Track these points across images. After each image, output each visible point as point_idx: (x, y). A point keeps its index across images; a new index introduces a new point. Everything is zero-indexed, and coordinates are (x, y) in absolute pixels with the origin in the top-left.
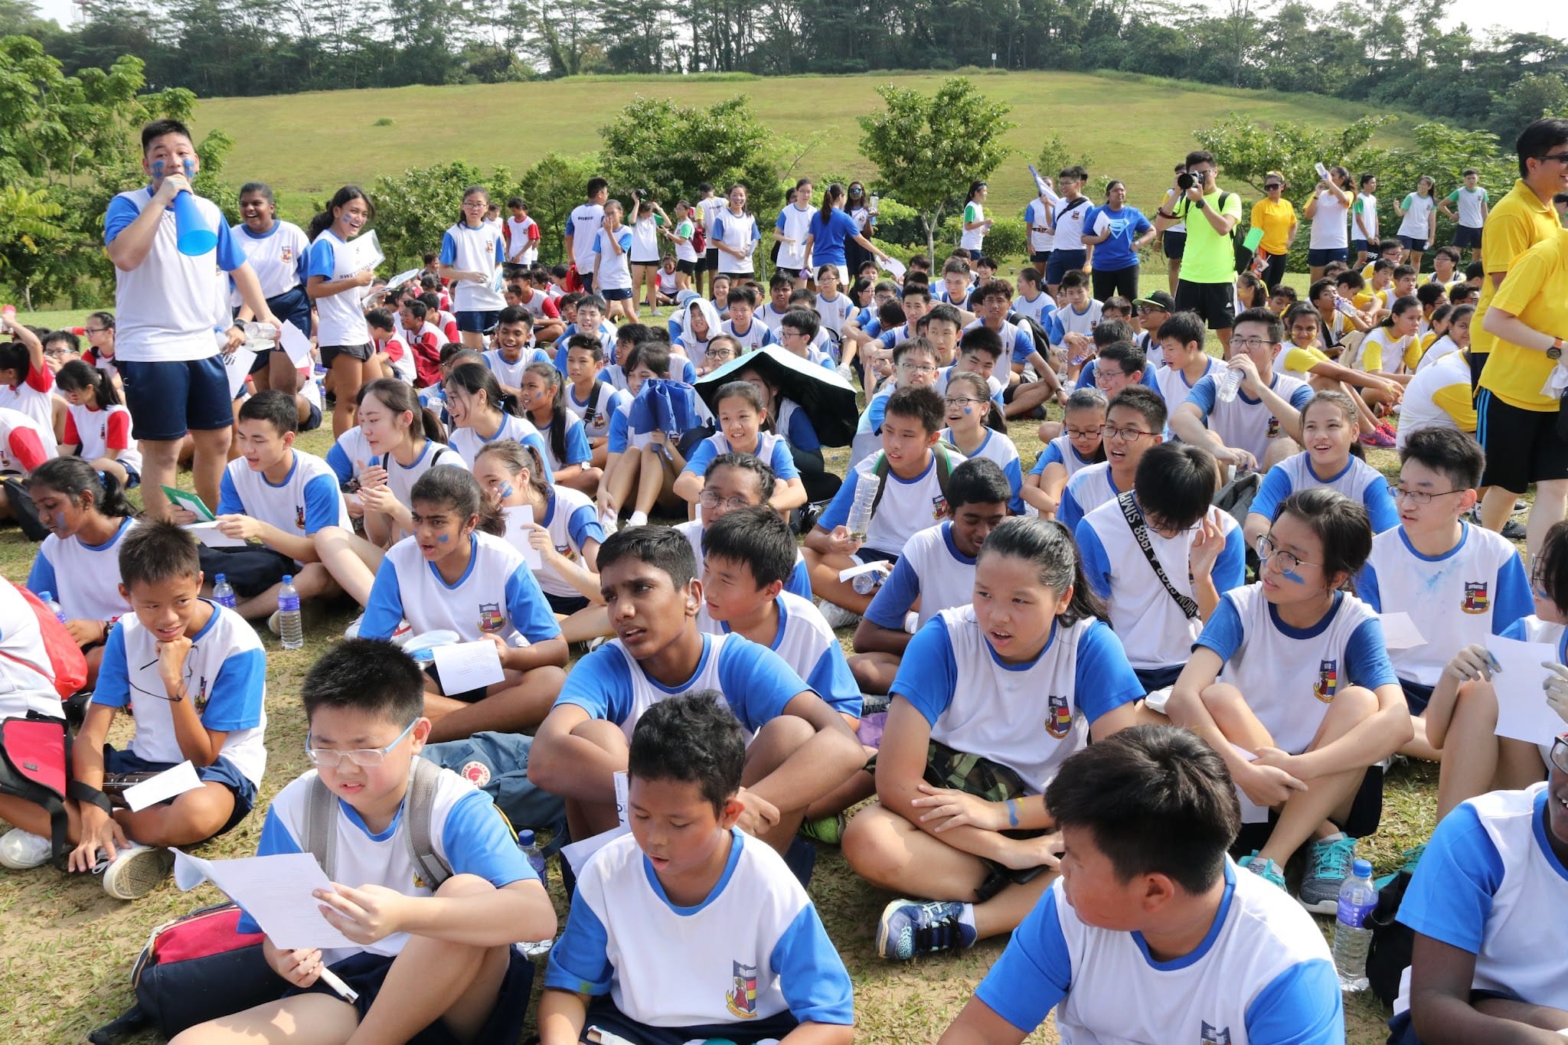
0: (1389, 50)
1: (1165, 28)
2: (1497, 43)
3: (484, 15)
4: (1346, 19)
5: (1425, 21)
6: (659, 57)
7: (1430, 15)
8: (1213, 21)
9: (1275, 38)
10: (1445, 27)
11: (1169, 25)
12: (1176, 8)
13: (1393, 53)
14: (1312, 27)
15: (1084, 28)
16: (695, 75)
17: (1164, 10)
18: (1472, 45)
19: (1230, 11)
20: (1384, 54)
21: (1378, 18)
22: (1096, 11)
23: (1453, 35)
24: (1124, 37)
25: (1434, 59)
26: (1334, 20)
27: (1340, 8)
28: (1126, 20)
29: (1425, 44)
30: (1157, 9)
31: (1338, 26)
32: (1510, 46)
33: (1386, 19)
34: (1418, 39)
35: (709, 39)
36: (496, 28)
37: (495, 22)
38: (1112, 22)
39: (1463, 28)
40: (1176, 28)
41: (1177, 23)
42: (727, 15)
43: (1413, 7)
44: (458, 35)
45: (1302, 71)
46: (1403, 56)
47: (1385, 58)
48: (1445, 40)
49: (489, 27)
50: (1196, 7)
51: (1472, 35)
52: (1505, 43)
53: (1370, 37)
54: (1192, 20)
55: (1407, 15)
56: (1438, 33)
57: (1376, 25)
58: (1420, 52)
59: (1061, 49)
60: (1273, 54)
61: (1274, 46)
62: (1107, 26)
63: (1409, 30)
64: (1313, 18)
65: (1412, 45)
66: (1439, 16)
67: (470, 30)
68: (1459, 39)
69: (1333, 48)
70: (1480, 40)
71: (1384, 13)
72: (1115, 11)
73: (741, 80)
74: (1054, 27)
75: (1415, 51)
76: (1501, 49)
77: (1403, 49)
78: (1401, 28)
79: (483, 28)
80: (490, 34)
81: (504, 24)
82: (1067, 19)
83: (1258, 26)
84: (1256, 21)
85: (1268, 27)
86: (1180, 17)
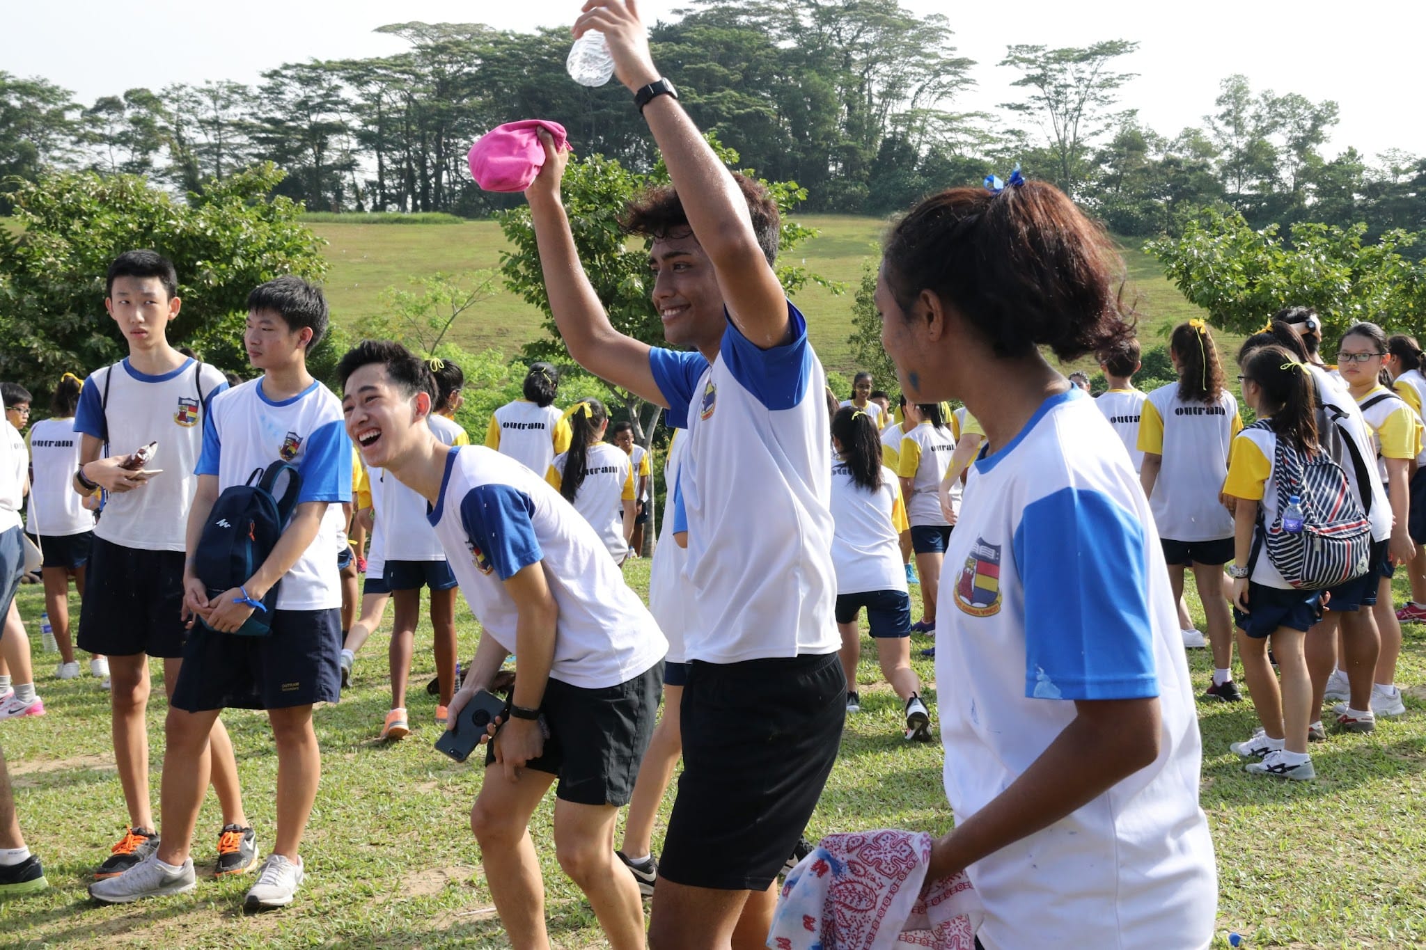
0: (1256, 182)
1: (973, 160)
2: (1396, 171)
3: (98, 131)
4: (1195, 149)
5: (1300, 146)
6: (339, 196)
7: (1306, 140)
8: (1035, 150)
9: (1110, 171)
10: (1327, 152)
11: (978, 156)
12: (985, 136)
13: (1263, 185)
14: (1154, 156)
15: (873, 162)
16: (377, 215)
17: (970, 139)
18: (1365, 175)
19: (1055, 139)
20: (1251, 188)
21: (1241, 143)
22: (885, 141)
23: (1339, 162)
24: (922, 172)
25: (1317, 194)
26: (1180, 150)
27: (1187, 136)
28: (924, 151)
29: (1304, 175)
30: (961, 137)
31: (1184, 155)
32: (1414, 174)
33: (1250, 145)
34: (1294, 169)
35: (400, 172)
36: (115, 149)
37: (113, 141)
38: (908, 154)
39: (1352, 154)
40: (987, 159)
41: (988, 153)
42: (423, 143)
43: (1285, 130)
44: (56, 153)
45: (1147, 211)
46: (1276, 189)
47: (1253, 192)
48: (1330, 168)
49: (105, 147)
50: (1012, 132)
51: (1365, 162)
52: (1407, 172)
53: (1231, 169)
54: (1008, 149)
55: (1278, 140)
56: (1319, 160)
57: (1239, 152)
58: (1297, 186)
59: (845, 187)
60: (1108, 190)
61: (1109, 181)
62: (900, 160)
63: (1283, 157)
64: (1157, 146)
65: (1287, 175)
66: (1318, 141)
67: (76, 148)
68: (1347, 166)
69: (1186, 180)
70: (1374, 167)
71: (1248, 138)
72: (910, 140)
73: (437, 222)
74: (835, 161)
75: (1291, 184)
76: (1403, 179)
77: (1275, 180)
78: (1271, 155)
79: (97, 148)
80: (107, 156)
81: (124, 143)
82: (850, 150)
83: (1090, 157)
84: (1084, 150)
85: (1101, 158)
86: (989, 147)
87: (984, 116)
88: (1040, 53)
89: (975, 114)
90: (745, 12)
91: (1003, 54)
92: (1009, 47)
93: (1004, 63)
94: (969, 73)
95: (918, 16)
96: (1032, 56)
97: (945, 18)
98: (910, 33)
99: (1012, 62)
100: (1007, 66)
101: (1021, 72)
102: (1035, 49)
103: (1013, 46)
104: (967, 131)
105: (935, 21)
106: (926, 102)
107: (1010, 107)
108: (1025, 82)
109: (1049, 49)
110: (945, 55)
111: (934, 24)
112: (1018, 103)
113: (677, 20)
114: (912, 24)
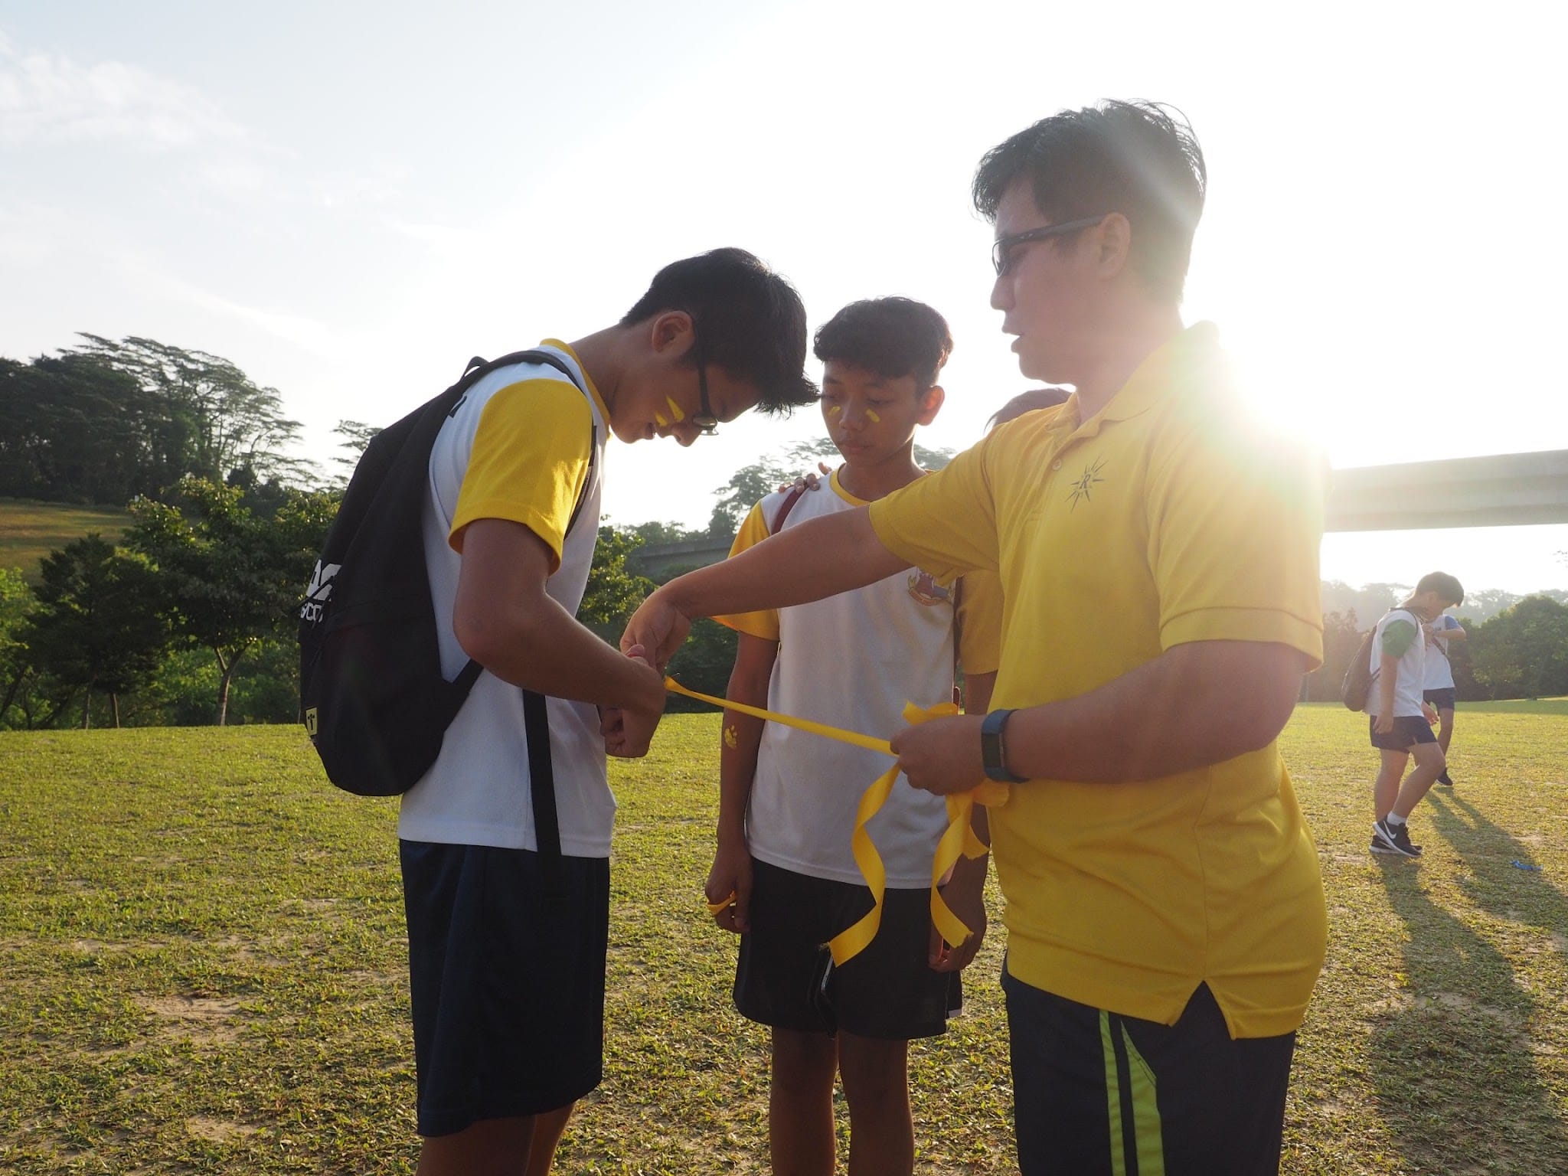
87: (311, 463)
88: (362, 428)
89: (305, 461)
90: (118, 360)
91: (336, 425)
92: (341, 421)
93: (336, 430)
94: (295, 431)
95: (260, 387)
96: (355, 429)
97: (277, 391)
98: (251, 397)
99: (342, 431)
100: (337, 433)
101: (348, 438)
102: (359, 425)
103: (344, 421)
104: (300, 472)
105: (269, 392)
106: (262, 446)
107: (339, 460)
108: (349, 445)
109: (370, 426)
110: (277, 417)
111: (269, 393)
112: (346, 459)
113: (59, 356)
114: (254, 391)
